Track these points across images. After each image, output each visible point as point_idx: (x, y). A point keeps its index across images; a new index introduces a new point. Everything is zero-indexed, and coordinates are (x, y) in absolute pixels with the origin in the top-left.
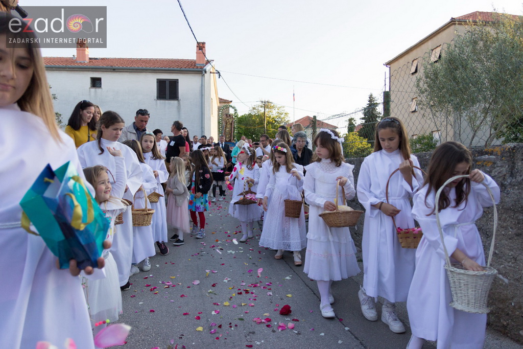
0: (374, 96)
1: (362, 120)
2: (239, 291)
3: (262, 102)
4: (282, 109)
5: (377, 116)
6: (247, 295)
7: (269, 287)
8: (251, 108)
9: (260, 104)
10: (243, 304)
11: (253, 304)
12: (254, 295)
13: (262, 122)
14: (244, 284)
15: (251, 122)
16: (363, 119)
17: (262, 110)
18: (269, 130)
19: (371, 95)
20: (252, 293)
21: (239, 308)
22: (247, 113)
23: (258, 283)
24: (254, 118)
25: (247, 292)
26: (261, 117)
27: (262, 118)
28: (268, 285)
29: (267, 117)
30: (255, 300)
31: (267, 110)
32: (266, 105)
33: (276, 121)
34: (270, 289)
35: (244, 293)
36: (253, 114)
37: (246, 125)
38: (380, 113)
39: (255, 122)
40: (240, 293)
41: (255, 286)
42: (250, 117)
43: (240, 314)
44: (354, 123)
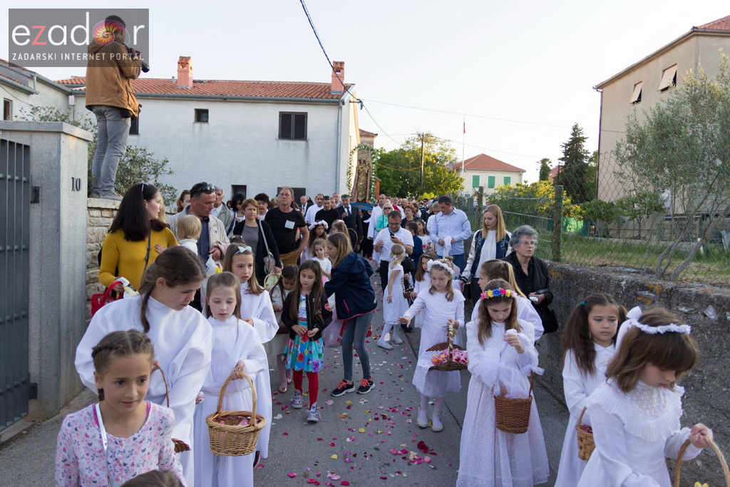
0: (579, 127)
1: (560, 161)
2: (376, 416)
3: (419, 135)
4: (447, 143)
5: (583, 156)
6: (384, 421)
7: (409, 413)
8: (404, 142)
9: (417, 136)
10: (379, 432)
11: (390, 433)
12: (391, 421)
13: (417, 163)
14: (381, 408)
15: (403, 161)
16: (562, 159)
17: (419, 145)
18: (427, 175)
19: (576, 126)
20: (389, 419)
21: (375, 436)
22: (398, 149)
23: (396, 407)
24: (407, 156)
25: (384, 417)
26: (417, 153)
27: (417, 155)
28: (408, 410)
29: (425, 155)
30: (393, 427)
31: (426, 145)
32: (424, 138)
33: (437, 160)
34: (410, 415)
35: (381, 418)
36: (406, 149)
37: (396, 165)
38: (587, 152)
39: (408, 161)
40: (377, 419)
41: (394, 411)
42: (402, 154)
43: (376, 443)
44: (549, 165)
